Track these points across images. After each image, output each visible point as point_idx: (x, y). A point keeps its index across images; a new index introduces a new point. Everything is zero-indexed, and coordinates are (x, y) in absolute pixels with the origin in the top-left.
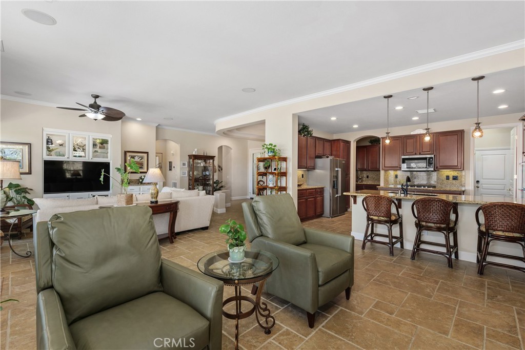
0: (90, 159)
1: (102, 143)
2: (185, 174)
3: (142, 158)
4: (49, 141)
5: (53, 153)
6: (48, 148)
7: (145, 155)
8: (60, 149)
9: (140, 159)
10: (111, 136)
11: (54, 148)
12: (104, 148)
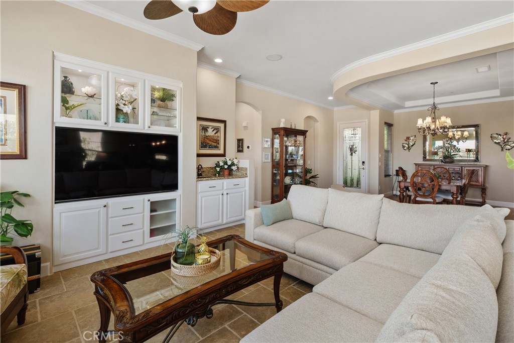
0: (146, 127)
1: (163, 100)
2: (268, 159)
3: (217, 130)
4: (67, 88)
5: (75, 112)
6: (64, 101)
7: (222, 125)
8: (91, 105)
9: (215, 131)
10: (181, 85)
11: (76, 104)
12: (166, 108)
